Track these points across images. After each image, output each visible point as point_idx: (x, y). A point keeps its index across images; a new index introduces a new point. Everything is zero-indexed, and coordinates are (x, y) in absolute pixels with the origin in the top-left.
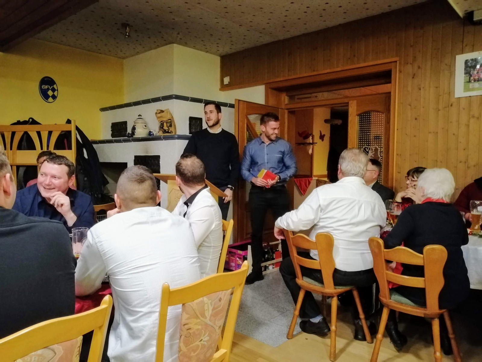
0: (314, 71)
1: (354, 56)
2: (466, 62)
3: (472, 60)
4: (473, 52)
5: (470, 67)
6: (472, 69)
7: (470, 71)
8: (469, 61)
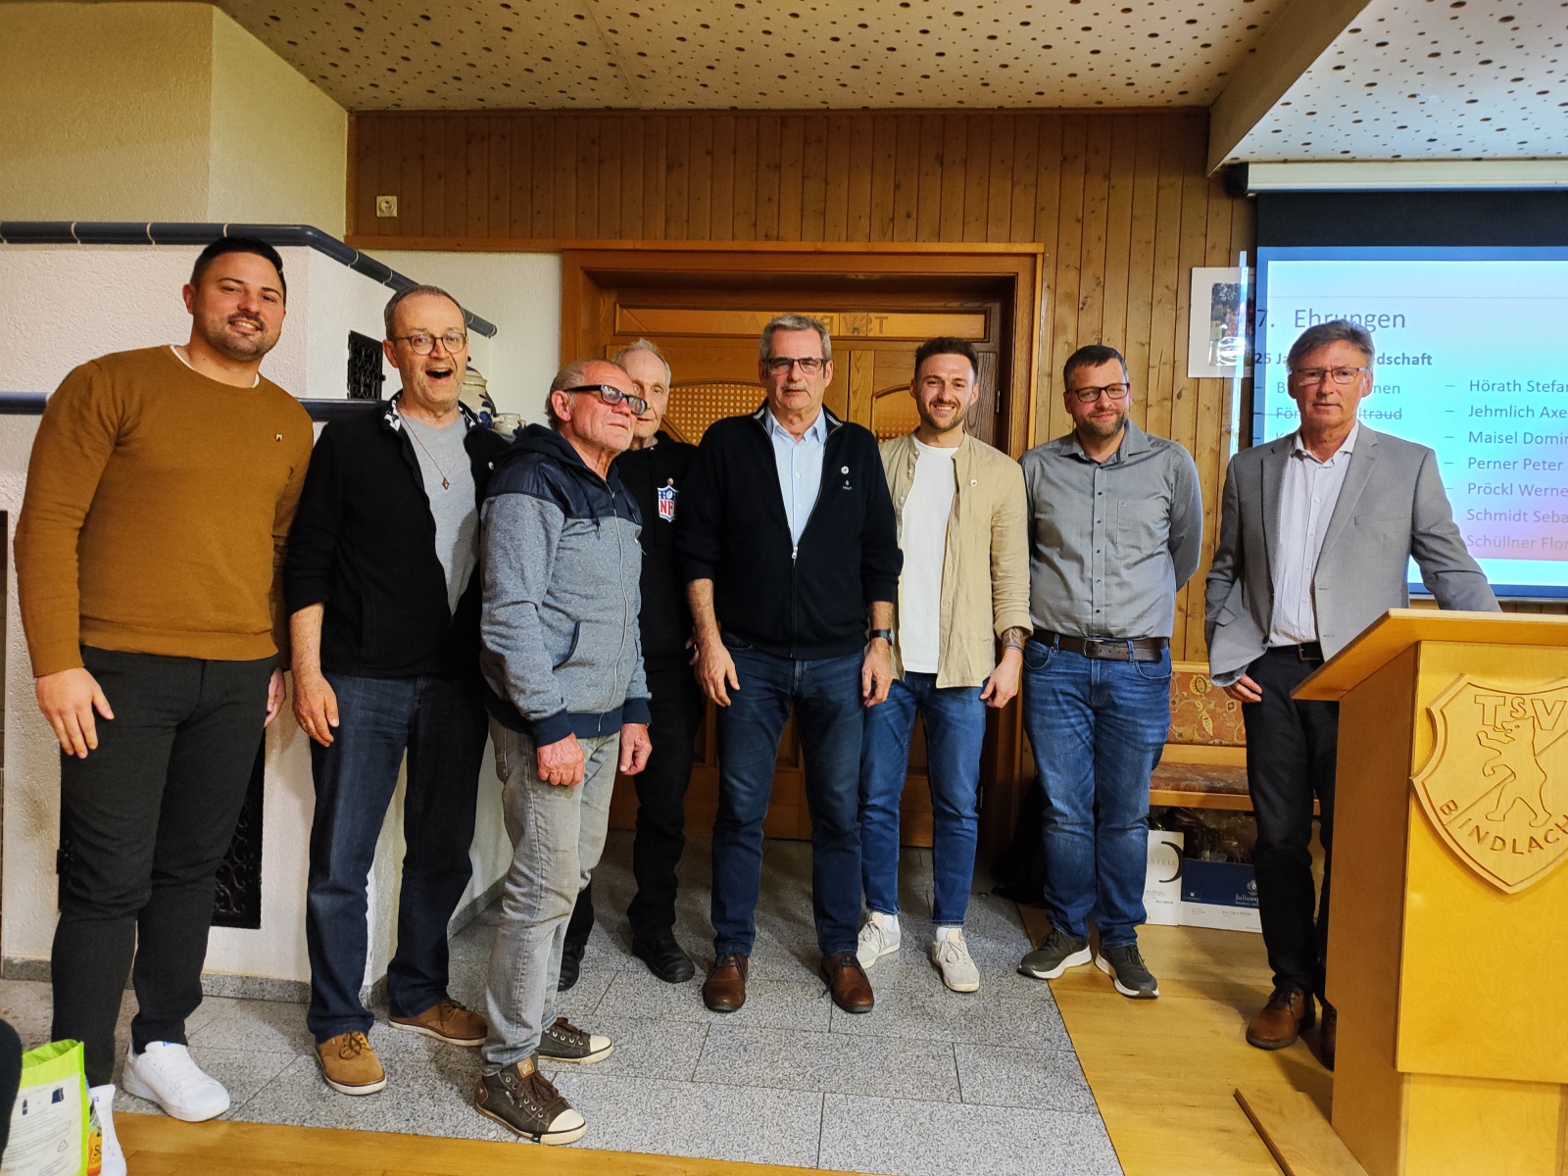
0: (767, 237)
1: (909, 216)
2: (1216, 289)
3: (1229, 286)
4: (1229, 266)
5: (1225, 304)
6: (1228, 310)
7: (1225, 315)
8: (1223, 288)
